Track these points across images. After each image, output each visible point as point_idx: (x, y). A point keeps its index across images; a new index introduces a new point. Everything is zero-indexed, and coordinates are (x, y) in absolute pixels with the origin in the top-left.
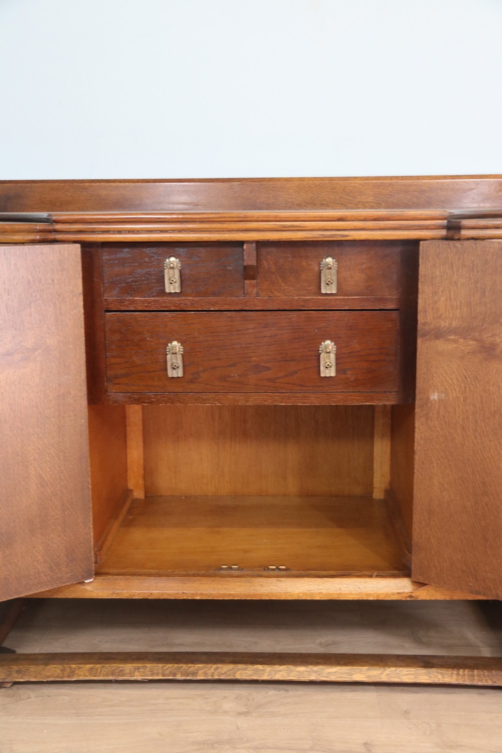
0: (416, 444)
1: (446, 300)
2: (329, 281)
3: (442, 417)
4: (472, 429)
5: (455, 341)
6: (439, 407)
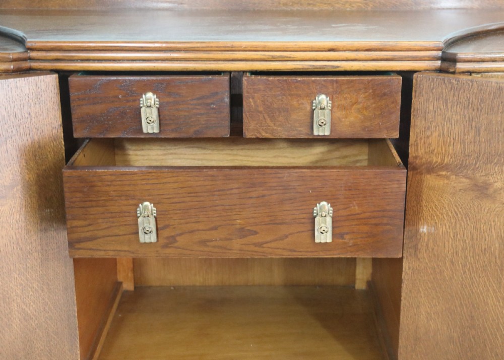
0: (403, 273)
1: (439, 136)
2: (322, 123)
3: (430, 250)
4: (461, 264)
5: (448, 178)
6: (428, 240)
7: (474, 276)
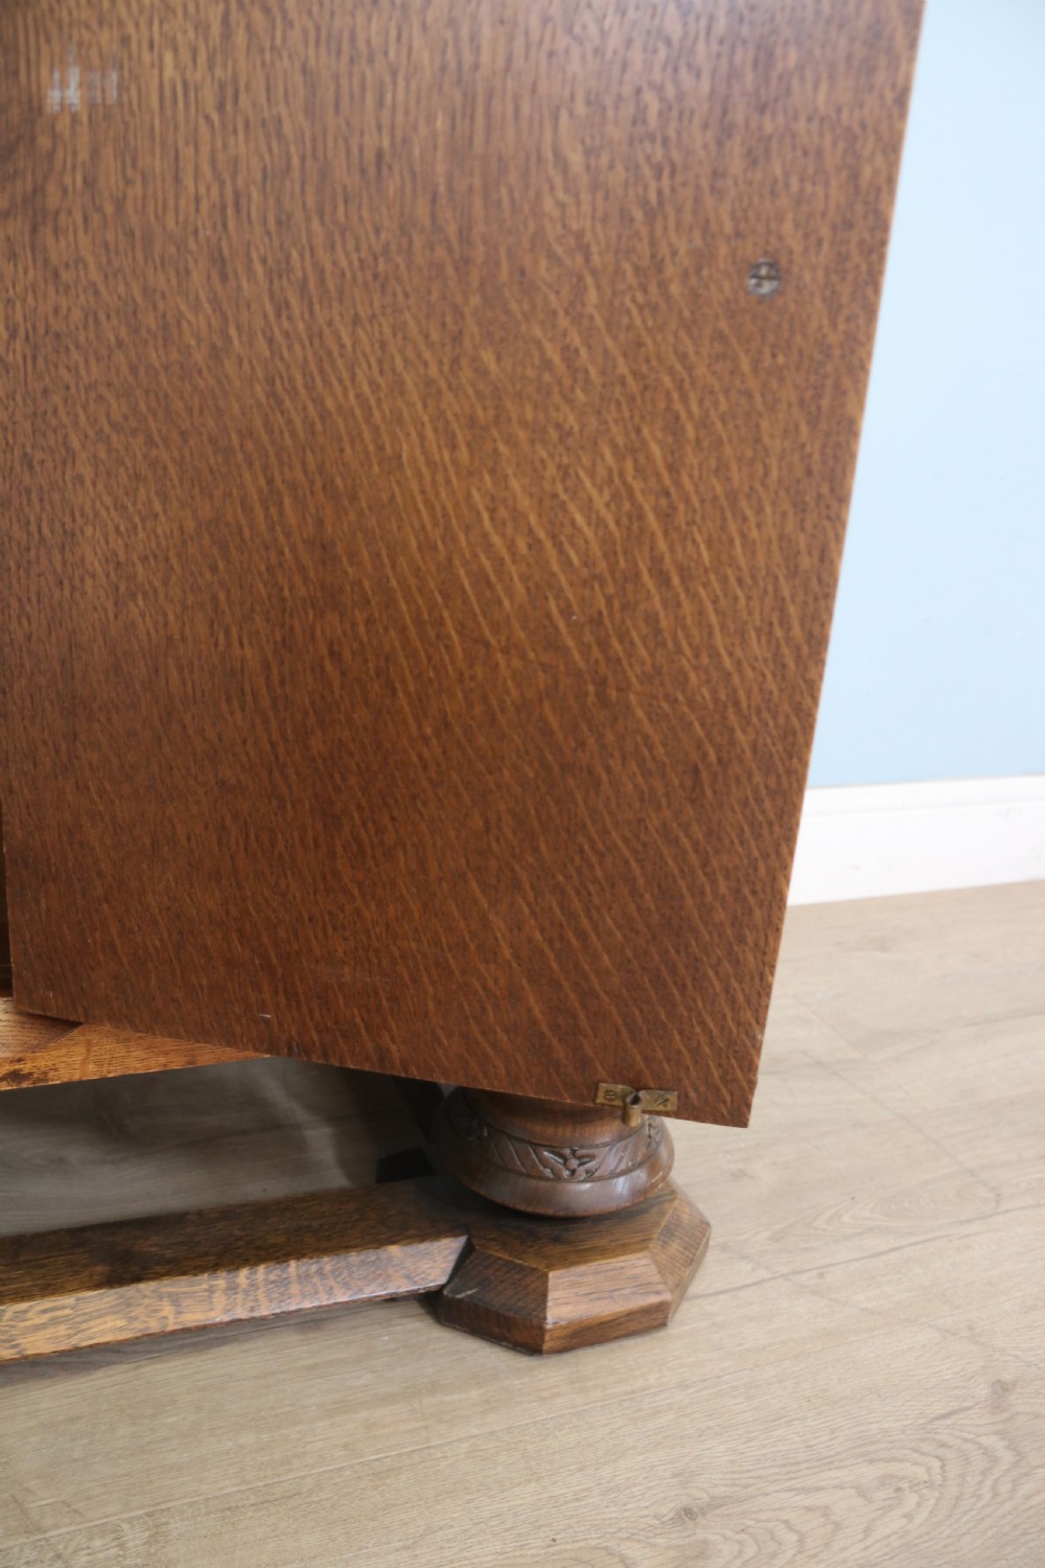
7: (330, 323)
